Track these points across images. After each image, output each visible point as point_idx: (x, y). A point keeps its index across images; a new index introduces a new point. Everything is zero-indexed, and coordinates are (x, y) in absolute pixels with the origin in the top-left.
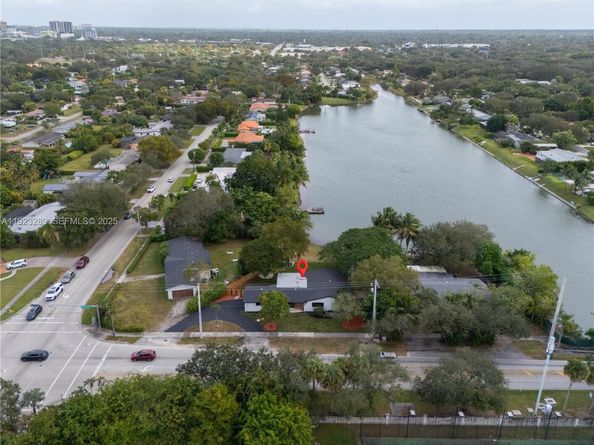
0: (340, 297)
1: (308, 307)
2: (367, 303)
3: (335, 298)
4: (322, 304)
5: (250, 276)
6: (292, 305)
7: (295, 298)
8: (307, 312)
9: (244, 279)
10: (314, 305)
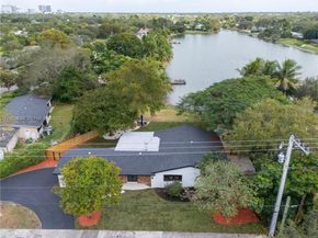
0: (211, 168)
1: (158, 181)
2: (267, 183)
3: (202, 168)
4: (180, 177)
5: (88, 136)
6: (133, 178)
7: (138, 168)
8: (157, 189)
9: (79, 140)
10: (167, 178)
